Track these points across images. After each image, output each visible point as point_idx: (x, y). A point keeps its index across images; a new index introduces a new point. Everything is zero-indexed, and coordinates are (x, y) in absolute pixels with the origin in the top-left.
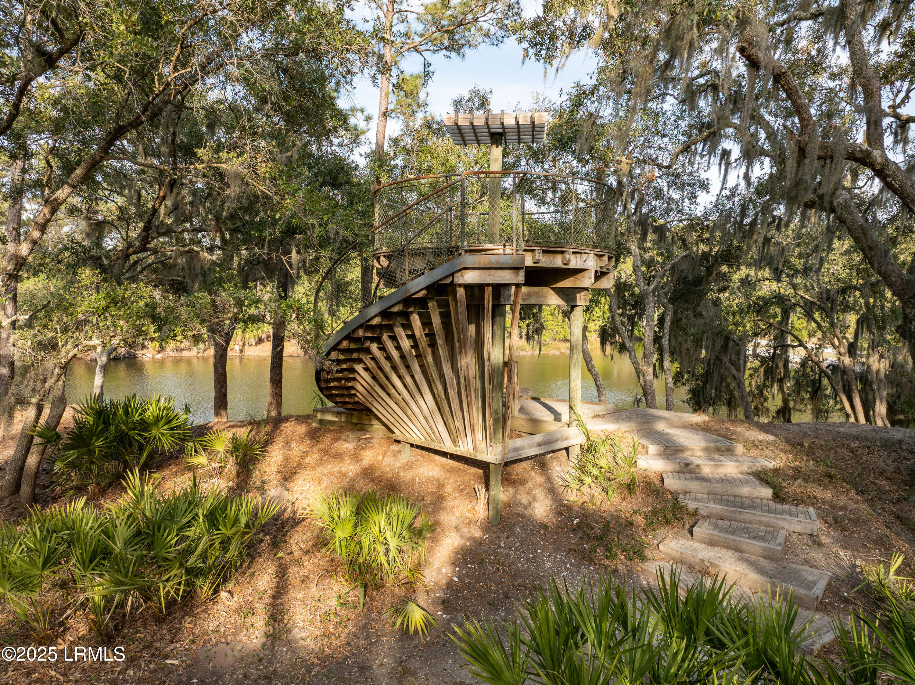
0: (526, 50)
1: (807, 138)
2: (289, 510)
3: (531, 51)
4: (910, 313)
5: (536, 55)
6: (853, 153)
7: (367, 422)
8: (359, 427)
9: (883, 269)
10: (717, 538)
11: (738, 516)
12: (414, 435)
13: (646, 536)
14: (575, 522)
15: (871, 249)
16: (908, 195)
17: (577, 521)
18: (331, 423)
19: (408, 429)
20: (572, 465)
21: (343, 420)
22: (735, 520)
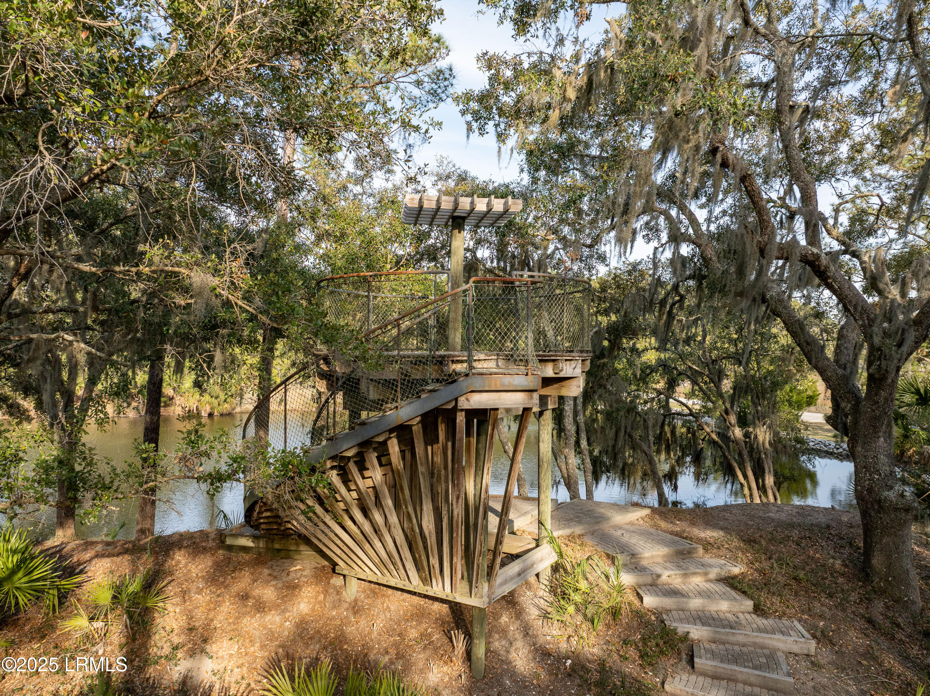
0: (469, 124)
1: (766, 240)
2: (217, 686)
3: (475, 125)
4: (846, 407)
5: (480, 129)
6: (806, 256)
7: (293, 548)
8: (282, 554)
9: (820, 365)
10: (722, 670)
11: (732, 639)
12: (366, 569)
13: (646, 673)
14: (568, 664)
15: (808, 344)
16: (846, 296)
17: (569, 662)
18: (245, 549)
19: (360, 563)
20: (544, 587)
21: (261, 545)
22: (728, 643)
